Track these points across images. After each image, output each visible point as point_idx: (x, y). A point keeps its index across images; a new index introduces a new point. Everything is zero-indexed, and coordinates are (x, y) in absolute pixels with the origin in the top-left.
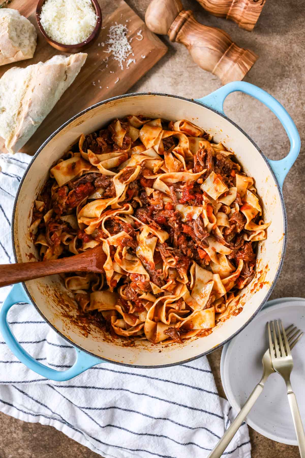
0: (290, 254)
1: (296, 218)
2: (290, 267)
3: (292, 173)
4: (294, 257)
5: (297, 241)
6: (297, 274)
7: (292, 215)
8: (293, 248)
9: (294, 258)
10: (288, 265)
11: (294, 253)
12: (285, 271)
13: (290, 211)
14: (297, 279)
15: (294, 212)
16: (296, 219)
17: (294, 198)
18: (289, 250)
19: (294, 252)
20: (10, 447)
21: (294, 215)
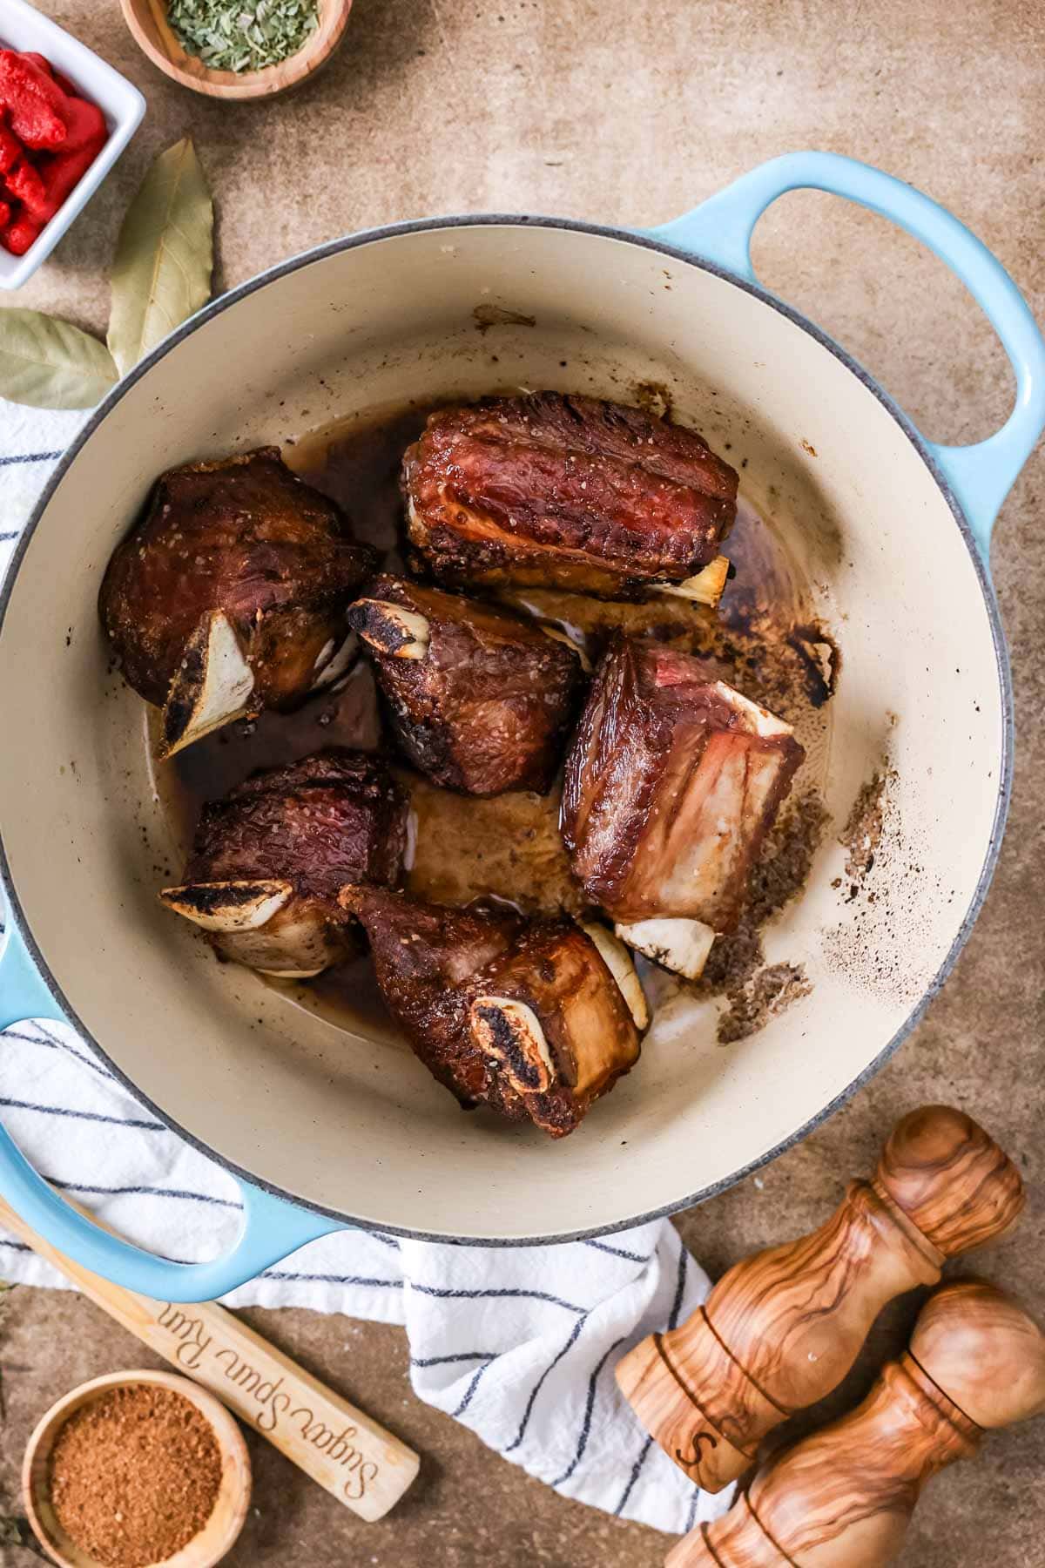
0: (1004, 1016)
1: (1034, 879)
2: (1004, 1063)
3: (1027, 709)
4: (1020, 1025)
5: (1035, 967)
6: (1026, 1090)
7: (1019, 867)
8: (1018, 991)
9: (1020, 1030)
10: (996, 1056)
11: (1020, 1010)
12: (981, 1076)
13: (1014, 853)
14: (1027, 1106)
15: (1027, 859)
16: (1032, 884)
17: (1029, 804)
18: (1002, 999)
19: (1020, 1006)
21: (1027, 868)
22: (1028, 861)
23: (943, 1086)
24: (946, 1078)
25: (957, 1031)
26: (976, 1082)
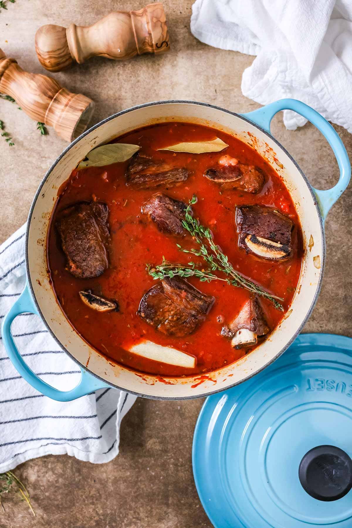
0: (333, 302)
1: (341, 261)
2: (333, 316)
3: (338, 211)
4: (337, 305)
5: (342, 287)
6: (340, 324)
7: (336, 258)
8: (337, 295)
9: (338, 306)
10: (331, 314)
11: (338, 300)
12: (326, 320)
13: (335, 254)
14: (341, 329)
15: (339, 255)
16: (340, 263)
17: (339, 239)
18: (332, 297)
19: (338, 299)
20: (20, 505)
21: (339, 258)
22: (339, 256)
23: (315, 323)
24: (316, 321)
25: (319, 307)
26: (325, 322)
